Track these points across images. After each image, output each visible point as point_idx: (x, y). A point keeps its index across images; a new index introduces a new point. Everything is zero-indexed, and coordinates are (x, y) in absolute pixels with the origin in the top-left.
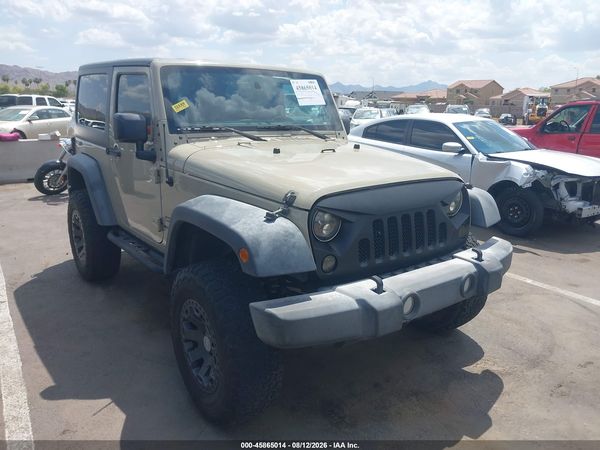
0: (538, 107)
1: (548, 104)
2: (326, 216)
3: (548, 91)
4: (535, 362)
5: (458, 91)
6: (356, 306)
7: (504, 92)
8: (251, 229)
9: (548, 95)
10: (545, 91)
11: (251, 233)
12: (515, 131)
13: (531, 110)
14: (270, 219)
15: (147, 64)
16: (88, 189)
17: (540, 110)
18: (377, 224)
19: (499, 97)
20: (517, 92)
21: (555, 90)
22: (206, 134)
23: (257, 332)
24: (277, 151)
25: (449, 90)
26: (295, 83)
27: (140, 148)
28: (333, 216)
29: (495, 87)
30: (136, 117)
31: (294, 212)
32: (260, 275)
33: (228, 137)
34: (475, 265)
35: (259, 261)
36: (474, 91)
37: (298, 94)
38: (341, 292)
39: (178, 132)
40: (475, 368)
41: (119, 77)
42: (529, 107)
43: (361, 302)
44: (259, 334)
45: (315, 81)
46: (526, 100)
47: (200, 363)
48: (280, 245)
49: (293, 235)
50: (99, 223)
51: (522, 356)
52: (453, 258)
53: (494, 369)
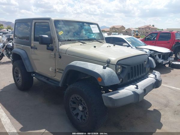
0: (136, 33)
1: (139, 33)
2: (120, 66)
3: (137, 29)
4: (166, 106)
5: (113, 29)
6: (132, 93)
7: (126, 29)
8: (100, 71)
9: (138, 30)
10: (136, 29)
11: (101, 72)
12: (140, 40)
13: (134, 34)
14: (104, 68)
15: (49, 19)
16: (23, 60)
17: (136, 34)
18: (132, 68)
19: (124, 30)
20: (129, 29)
21: (139, 29)
22: (69, 42)
23: (104, 103)
24: (95, 47)
25: (110, 28)
26: (91, 26)
27: (48, 46)
28: (121, 66)
29: (123, 27)
30: (47, 36)
31: (110, 65)
32: (106, 86)
33: (75, 43)
34: (155, 79)
35: (105, 81)
36: (117, 29)
37: (93, 29)
38: (125, 89)
39: (61, 41)
40: (151, 109)
41: (35, 23)
42: (133, 33)
43: (133, 92)
44: (105, 104)
45: (96, 25)
46: (132, 32)
47: (77, 114)
48: (110, 76)
49: (113, 72)
50: (28, 71)
51: (162, 104)
52: (148, 77)
53: (156, 108)
